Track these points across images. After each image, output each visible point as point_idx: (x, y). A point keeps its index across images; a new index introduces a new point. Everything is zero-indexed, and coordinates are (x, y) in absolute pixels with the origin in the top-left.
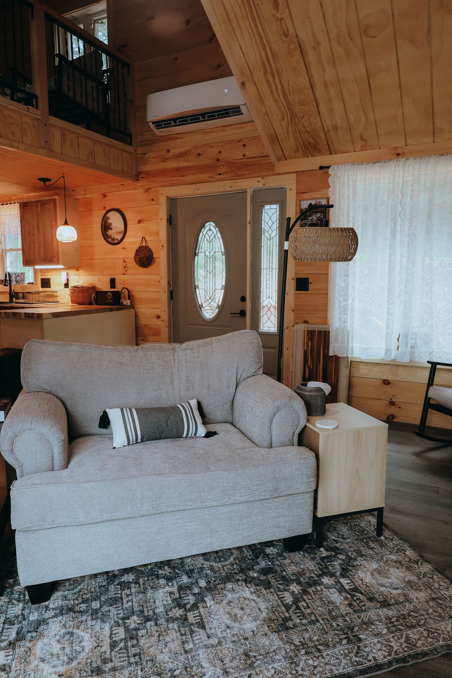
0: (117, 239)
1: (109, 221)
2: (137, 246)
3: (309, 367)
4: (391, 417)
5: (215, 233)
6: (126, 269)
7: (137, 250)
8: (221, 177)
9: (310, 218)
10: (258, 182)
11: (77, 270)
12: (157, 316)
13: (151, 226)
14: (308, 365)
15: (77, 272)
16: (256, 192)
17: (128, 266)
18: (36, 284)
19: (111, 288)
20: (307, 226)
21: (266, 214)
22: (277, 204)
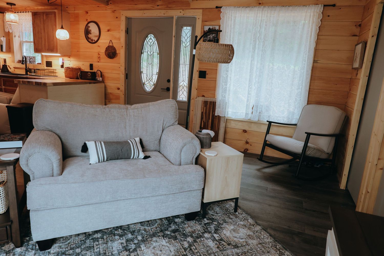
0: (94, 40)
1: (90, 29)
2: (107, 45)
3: (204, 121)
4: (246, 150)
5: (154, 41)
6: (100, 59)
7: (107, 48)
8: (158, 7)
9: (209, 37)
10: (180, 12)
11: (69, 57)
12: (118, 88)
13: (116, 34)
14: (203, 120)
15: (69, 59)
16: (179, 18)
17: (101, 57)
18: (43, 64)
19: (90, 70)
20: (207, 41)
21: (184, 32)
22: (190, 27)
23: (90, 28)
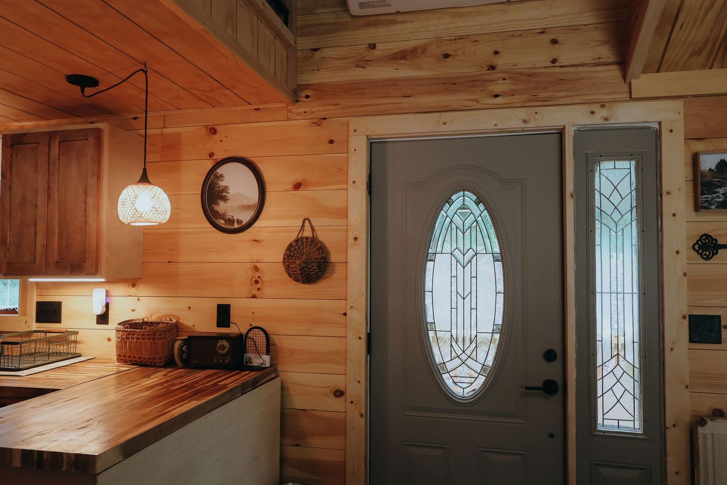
0: (239, 222)
1: (222, 183)
2: (293, 237)
5: (477, 213)
6: (259, 286)
7: (291, 245)
8: (499, 100)
9: (722, 190)
10: (592, 113)
11: (134, 285)
12: (337, 391)
13: (328, 196)
15: (132, 291)
16: (582, 134)
17: (264, 278)
18: (24, 314)
19: (219, 325)
20: (713, 207)
21: (603, 179)
22: (630, 160)
23: (222, 180)
